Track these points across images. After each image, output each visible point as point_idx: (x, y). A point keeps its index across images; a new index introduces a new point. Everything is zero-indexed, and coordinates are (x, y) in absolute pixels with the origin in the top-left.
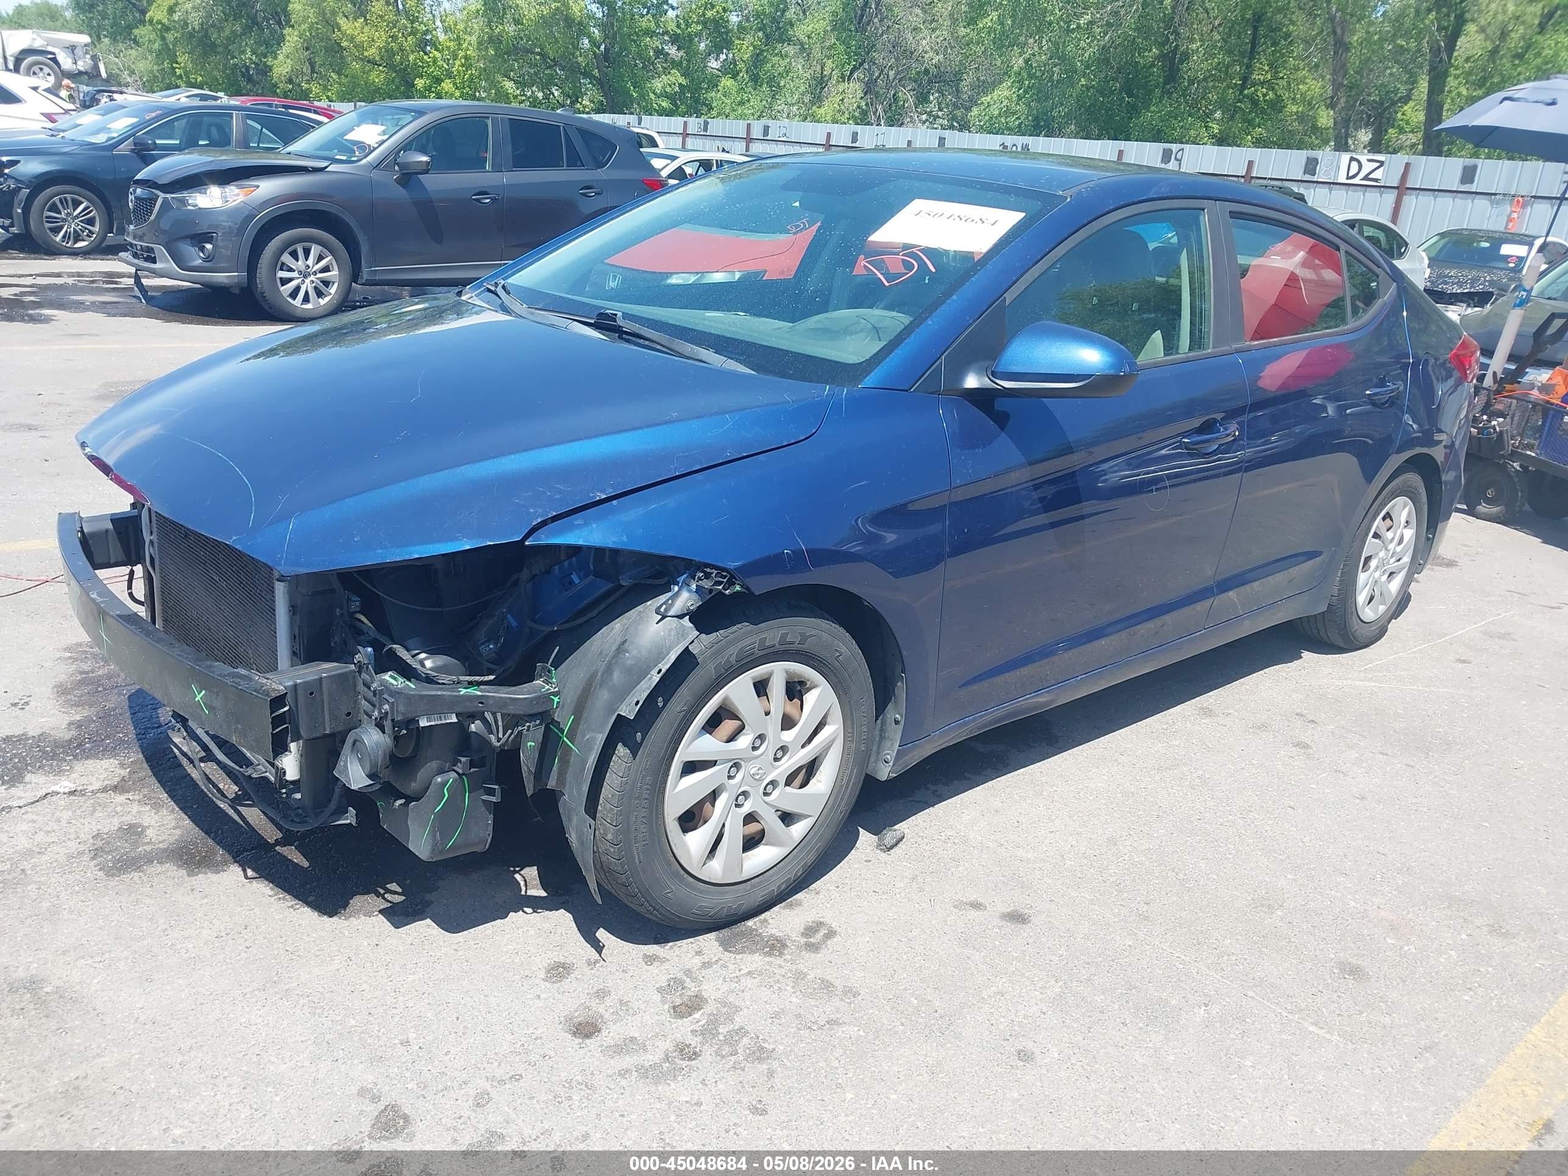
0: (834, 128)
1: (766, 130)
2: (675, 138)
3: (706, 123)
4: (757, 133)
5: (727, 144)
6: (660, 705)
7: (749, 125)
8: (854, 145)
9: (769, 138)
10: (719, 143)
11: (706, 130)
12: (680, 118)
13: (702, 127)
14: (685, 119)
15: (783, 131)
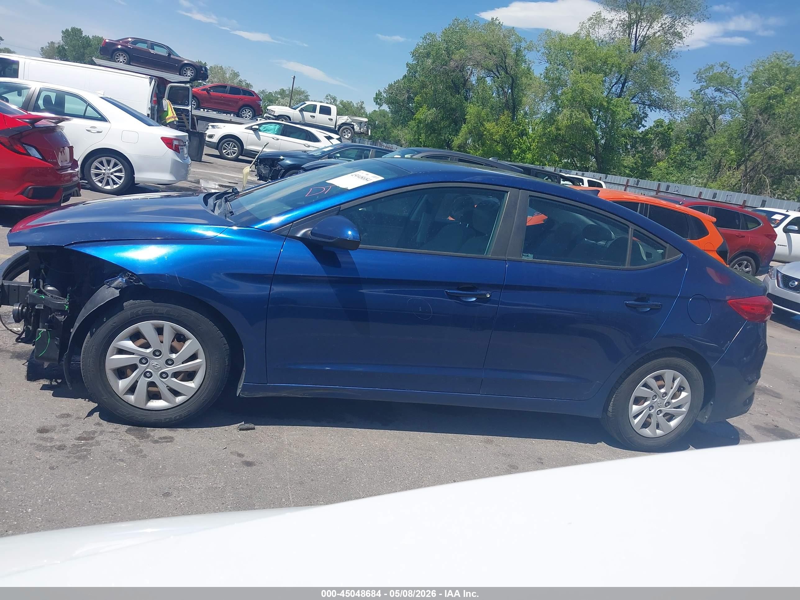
0: (704, 190)
1: (668, 187)
2: (620, 187)
3: (638, 181)
4: (663, 188)
5: (646, 192)
6: (105, 320)
7: (659, 184)
8: (713, 200)
9: (668, 191)
10: (642, 191)
11: (637, 184)
12: (626, 178)
13: (636, 183)
14: (628, 178)
15: (677, 189)
